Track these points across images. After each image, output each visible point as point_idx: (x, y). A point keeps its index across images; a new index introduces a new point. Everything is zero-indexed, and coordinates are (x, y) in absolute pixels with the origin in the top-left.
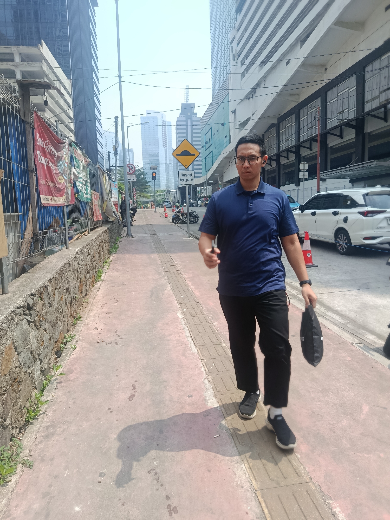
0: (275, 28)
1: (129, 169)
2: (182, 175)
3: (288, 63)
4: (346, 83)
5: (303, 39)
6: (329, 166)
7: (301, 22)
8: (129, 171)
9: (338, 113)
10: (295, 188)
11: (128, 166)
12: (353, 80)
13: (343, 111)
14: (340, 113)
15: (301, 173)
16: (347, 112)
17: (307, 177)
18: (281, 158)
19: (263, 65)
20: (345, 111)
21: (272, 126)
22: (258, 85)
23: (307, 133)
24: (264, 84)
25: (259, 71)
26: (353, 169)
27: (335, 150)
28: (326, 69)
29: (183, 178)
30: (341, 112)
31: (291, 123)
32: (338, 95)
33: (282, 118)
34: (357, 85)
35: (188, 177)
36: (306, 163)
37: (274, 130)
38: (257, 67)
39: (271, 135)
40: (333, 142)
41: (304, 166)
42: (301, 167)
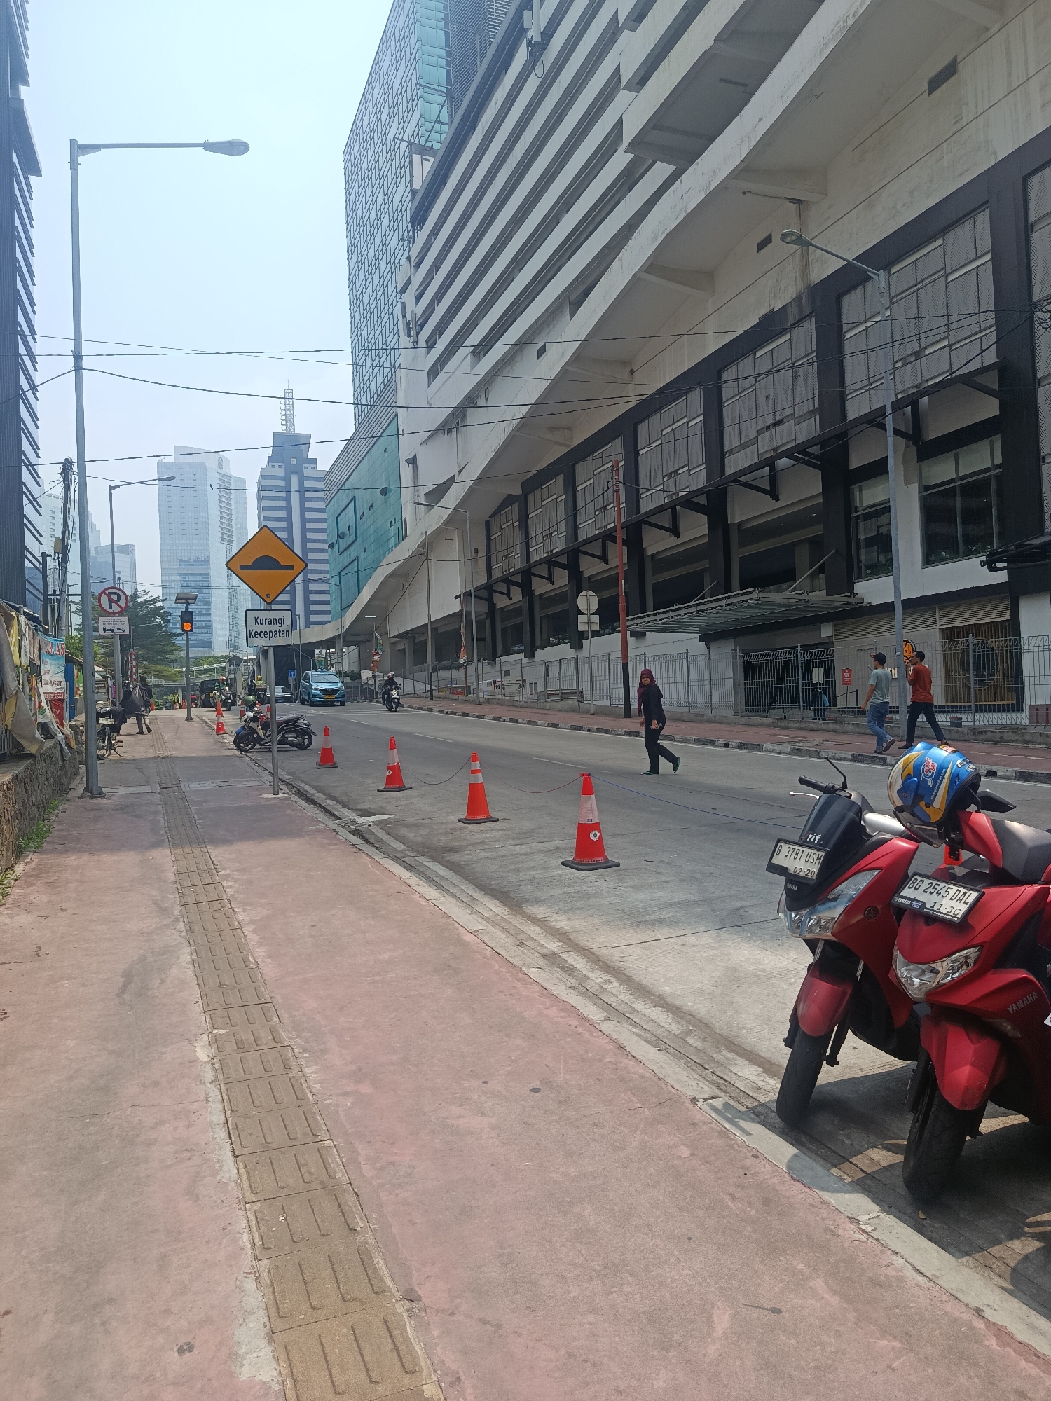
0: (508, 267)
1: (111, 601)
2: (256, 621)
3: (542, 352)
4: (679, 406)
5: (575, 297)
6: (650, 602)
7: (569, 258)
8: (110, 608)
9: (666, 475)
10: (572, 653)
11: (107, 592)
12: (696, 398)
13: (676, 472)
14: (669, 476)
15: (581, 618)
16: (687, 473)
17: (596, 628)
18: (535, 579)
19: (482, 353)
20: (680, 472)
21: (509, 500)
22: (470, 401)
23: (594, 520)
24: (487, 399)
25: (473, 366)
26: (707, 609)
27: (662, 563)
28: (632, 372)
29: (258, 628)
30: (671, 473)
31: (553, 494)
32: (664, 433)
33: (534, 483)
34: (707, 411)
35: (275, 628)
36: (591, 593)
37: (513, 511)
38: (467, 355)
39: (508, 524)
40: (656, 543)
41: (588, 600)
42: (582, 602)
